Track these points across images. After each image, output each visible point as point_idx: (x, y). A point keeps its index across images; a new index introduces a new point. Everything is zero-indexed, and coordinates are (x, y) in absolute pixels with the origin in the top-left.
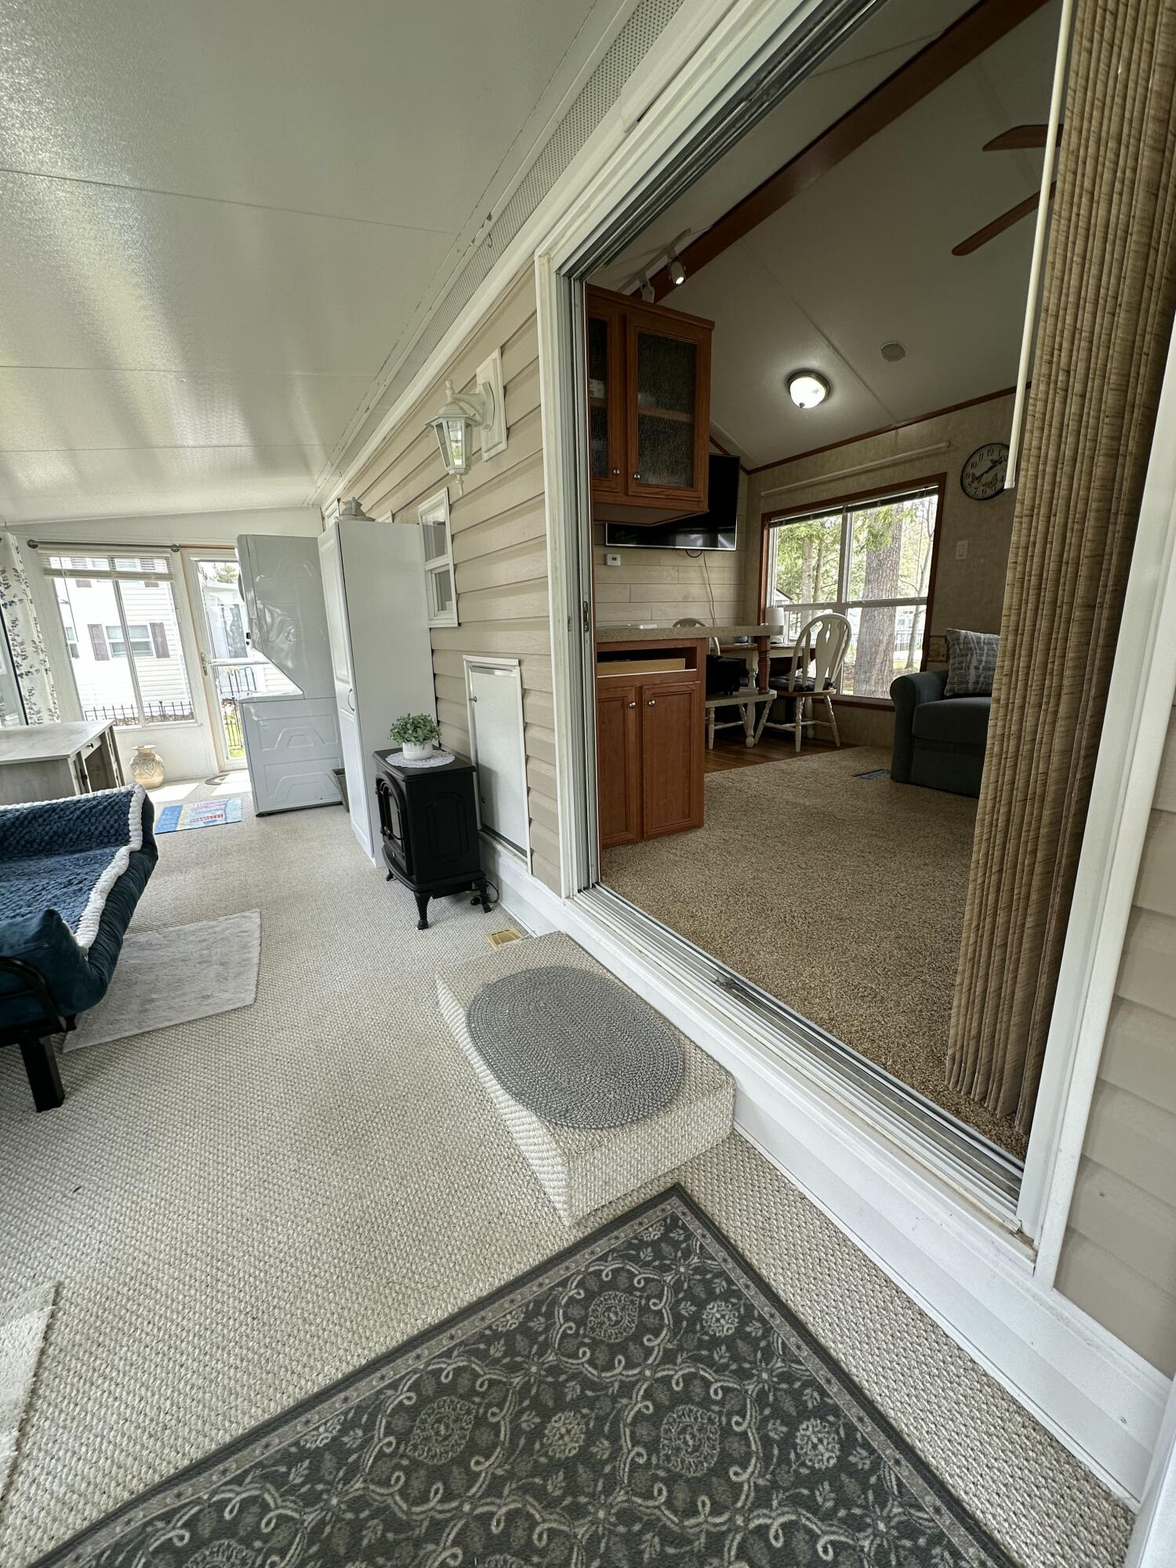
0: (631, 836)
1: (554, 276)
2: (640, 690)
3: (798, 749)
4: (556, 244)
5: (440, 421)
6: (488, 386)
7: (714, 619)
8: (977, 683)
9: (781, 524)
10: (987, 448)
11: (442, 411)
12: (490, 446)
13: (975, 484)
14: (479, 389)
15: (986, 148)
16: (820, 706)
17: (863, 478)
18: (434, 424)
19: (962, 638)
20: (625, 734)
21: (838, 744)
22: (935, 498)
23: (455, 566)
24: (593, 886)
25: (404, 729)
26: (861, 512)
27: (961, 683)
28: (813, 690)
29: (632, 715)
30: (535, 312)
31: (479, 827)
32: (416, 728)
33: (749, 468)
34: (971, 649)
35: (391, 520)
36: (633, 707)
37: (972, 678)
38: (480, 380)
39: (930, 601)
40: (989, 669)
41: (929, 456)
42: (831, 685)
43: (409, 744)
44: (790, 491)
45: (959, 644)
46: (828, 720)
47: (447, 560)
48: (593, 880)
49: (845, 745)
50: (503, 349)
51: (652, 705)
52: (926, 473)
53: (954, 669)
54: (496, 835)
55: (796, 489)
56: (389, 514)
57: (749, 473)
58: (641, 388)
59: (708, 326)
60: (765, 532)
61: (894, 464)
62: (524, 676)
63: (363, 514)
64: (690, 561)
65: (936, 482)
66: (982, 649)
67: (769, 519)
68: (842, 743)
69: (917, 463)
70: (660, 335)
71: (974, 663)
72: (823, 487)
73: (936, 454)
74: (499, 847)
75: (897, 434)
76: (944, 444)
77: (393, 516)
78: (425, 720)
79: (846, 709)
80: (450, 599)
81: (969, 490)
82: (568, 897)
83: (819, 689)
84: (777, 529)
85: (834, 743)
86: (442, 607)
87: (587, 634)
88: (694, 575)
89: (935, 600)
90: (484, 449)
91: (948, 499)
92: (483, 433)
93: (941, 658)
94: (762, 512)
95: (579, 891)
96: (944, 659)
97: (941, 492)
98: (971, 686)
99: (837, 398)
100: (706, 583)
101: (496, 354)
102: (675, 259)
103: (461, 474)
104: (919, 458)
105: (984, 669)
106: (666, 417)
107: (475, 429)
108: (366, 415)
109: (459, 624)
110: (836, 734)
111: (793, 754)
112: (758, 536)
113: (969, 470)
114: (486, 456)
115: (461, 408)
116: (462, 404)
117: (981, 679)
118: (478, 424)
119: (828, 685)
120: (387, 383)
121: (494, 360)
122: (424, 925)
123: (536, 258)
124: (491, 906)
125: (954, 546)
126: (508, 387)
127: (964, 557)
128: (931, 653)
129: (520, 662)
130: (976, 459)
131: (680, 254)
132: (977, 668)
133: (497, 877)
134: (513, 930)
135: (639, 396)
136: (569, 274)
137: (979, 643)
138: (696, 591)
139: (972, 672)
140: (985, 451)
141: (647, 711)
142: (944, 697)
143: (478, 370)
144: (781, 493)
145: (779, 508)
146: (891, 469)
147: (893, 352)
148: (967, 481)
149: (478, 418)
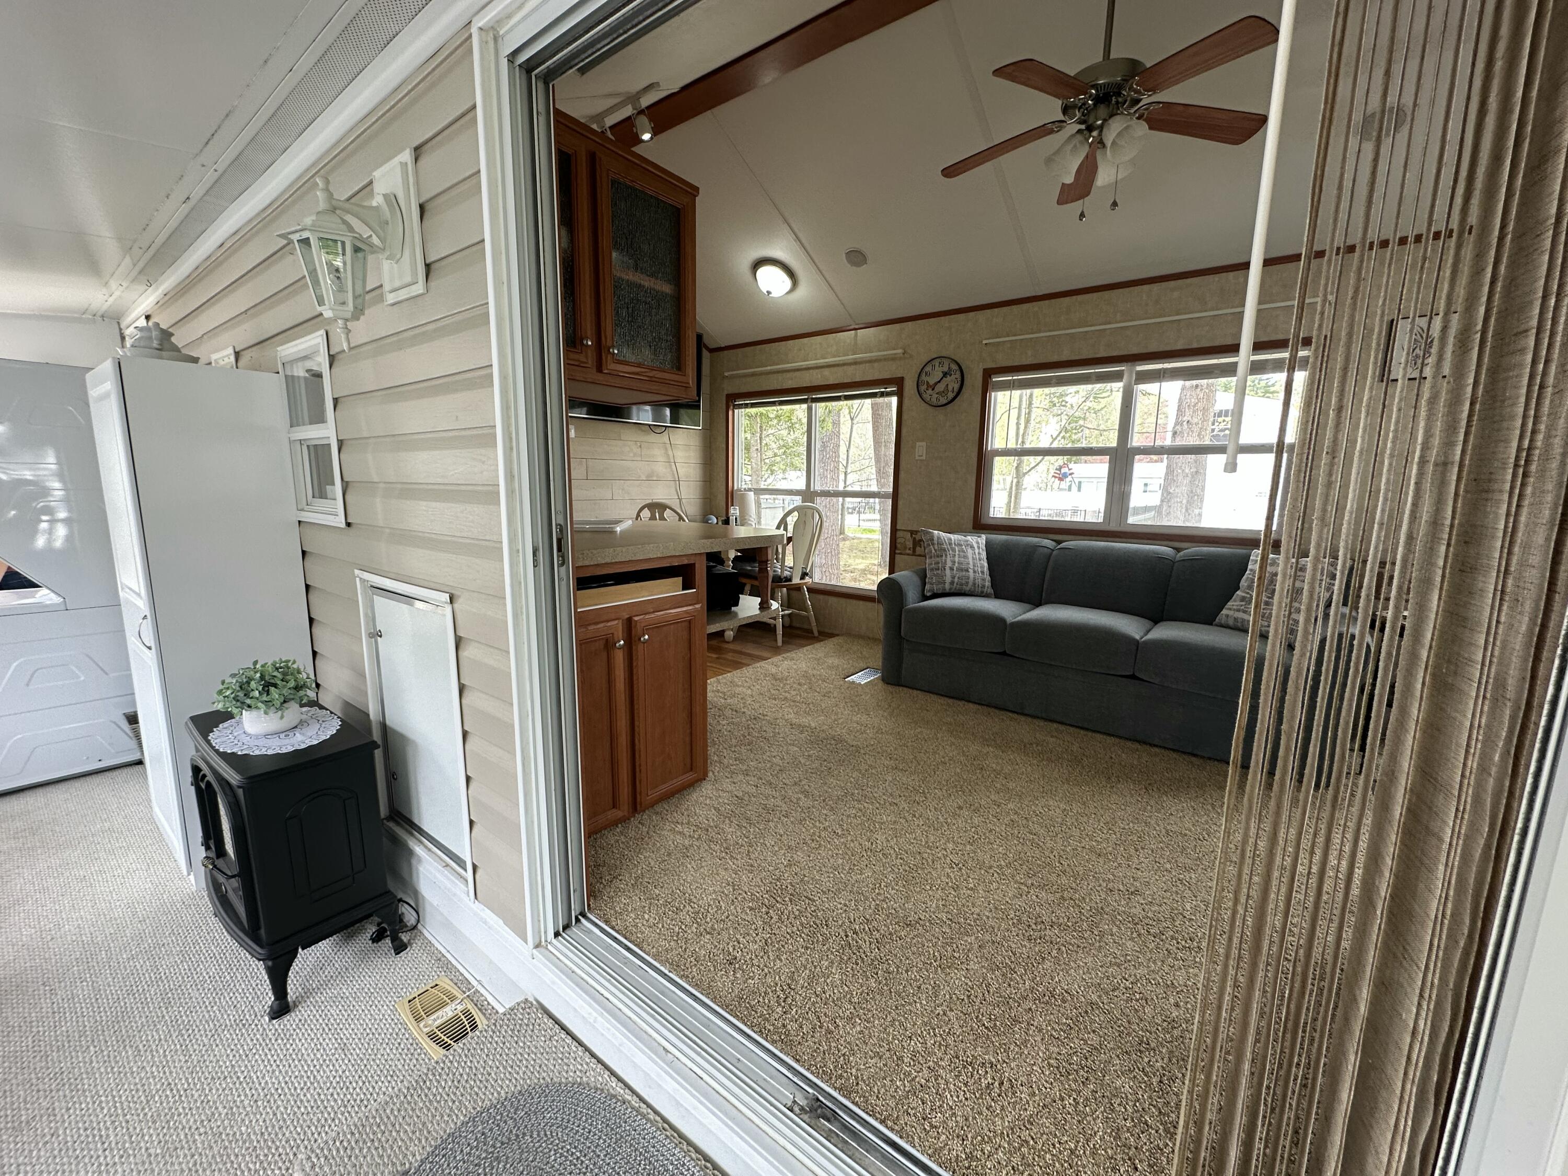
0: (619, 814)
1: (504, 62)
2: (629, 624)
3: (780, 642)
4: (509, 17)
5: (305, 235)
6: (392, 199)
7: (680, 500)
8: (952, 583)
9: (746, 406)
10: (938, 360)
11: (308, 221)
12: (397, 284)
13: (930, 391)
14: (377, 201)
15: (998, 72)
16: (794, 594)
17: (826, 372)
18: (295, 237)
19: (936, 539)
20: (610, 682)
21: (816, 634)
22: (894, 400)
23: (341, 444)
24: (578, 920)
25: (244, 687)
26: (823, 404)
27: (939, 583)
28: (790, 580)
29: (619, 658)
30: (474, 107)
31: (383, 811)
32: (268, 685)
33: (712, 346)
34: (945, 550)
35: (232, 359)
36: (621, 647)
37: (948, 579)
38: (381, 188)
39: (895, 496)
40: (962, 570)
41: (885, 360)
42: (807, 574)
43: (254, 713)
44: (753, 375)
45: (933, 544)
46: (806, 610)
47: (326, 433)
48: (574, 912)
49: (824, 635)
50: (418, 151)
51: (646, 641)
52: (886, 375)
53: (932, 570)
54: (413, 827)
55: (762, 374)
56: (230, 351)
57: (712, 351)
58: (616, 246)
59: (693, 191)
60: (730, 413)
61: (855, 363)
62: (459, 617)
63: (176, 349)
64: (653, 437)
65: (897, 385)
66: (954, 550)
67: (733, 400)
68: (820, 633)
69: (876, 365)
70: (638, 187)
71: (949, 564)
72: (789, 375)
73: (893, 359)
74: (419, 850)
75: (856, 335)
76: (900, 351)
77: (237, 355)
78: (286, 670)
79: (821, 597)
80: (333, 484)
81: (924, 396)
82: (537, 946)
83: (796, 580)
84: (743, 411)
85: (812, 633)
86: (321, 493)
87: (563, 569)
88: (658, 453)
89: (900, 496)
90: (387, 287)
91: (906, 402)
92: (386, 265)
93: (908, 551)
94: (726, 392)
95: (557, 934)
96: (910, 552)
97: (900, 394)
98: (947, 586)
99: (803, 291)
100: (671, 462)
101: (406, 156)
102: (641, 112)
103: (347, 320)
104: (877, 360)
105: (958, 569)
106: (646, 284)
107: (371, 258)
108: (185, 208)
109: (349, 524)
110: (814, 624)
111: (776, 650)
112: (723, 416)
113: (923, 377)
114: (391, 298)
115: (345, 222)
116: (349, 218)
117: (956, 580)
118: (373, 249)
119: (804, 575)
120: (221, 167)
121: (404, 165)
122: (281, 1008)
123: (474, 30)
124: (404, 937)
125: (914, 447)
126: (428, 207)
127: (924, 458)
128: (898, 546)
129: (452, 600)
130: (928, 369)
131: (648, 108)
132: (952, 569)
133: (416, 894)
134: (446, 983)
135: (614, 254)
136: (528, 68)
137: (950, 544)
138: (661, 469)
139: (948, 572)
140: (936, 363)
141: (639, 650)
142: (926, 598)
143: (377, 174)
144: (745, 376)
145: (744, 389)
146: (853, 367)
147: (856, 257)
148: (923, 388)
149: (375, 240)
